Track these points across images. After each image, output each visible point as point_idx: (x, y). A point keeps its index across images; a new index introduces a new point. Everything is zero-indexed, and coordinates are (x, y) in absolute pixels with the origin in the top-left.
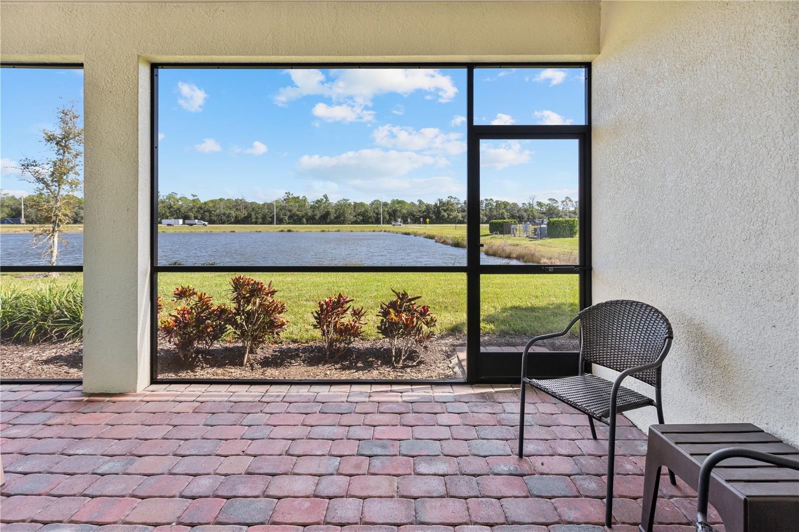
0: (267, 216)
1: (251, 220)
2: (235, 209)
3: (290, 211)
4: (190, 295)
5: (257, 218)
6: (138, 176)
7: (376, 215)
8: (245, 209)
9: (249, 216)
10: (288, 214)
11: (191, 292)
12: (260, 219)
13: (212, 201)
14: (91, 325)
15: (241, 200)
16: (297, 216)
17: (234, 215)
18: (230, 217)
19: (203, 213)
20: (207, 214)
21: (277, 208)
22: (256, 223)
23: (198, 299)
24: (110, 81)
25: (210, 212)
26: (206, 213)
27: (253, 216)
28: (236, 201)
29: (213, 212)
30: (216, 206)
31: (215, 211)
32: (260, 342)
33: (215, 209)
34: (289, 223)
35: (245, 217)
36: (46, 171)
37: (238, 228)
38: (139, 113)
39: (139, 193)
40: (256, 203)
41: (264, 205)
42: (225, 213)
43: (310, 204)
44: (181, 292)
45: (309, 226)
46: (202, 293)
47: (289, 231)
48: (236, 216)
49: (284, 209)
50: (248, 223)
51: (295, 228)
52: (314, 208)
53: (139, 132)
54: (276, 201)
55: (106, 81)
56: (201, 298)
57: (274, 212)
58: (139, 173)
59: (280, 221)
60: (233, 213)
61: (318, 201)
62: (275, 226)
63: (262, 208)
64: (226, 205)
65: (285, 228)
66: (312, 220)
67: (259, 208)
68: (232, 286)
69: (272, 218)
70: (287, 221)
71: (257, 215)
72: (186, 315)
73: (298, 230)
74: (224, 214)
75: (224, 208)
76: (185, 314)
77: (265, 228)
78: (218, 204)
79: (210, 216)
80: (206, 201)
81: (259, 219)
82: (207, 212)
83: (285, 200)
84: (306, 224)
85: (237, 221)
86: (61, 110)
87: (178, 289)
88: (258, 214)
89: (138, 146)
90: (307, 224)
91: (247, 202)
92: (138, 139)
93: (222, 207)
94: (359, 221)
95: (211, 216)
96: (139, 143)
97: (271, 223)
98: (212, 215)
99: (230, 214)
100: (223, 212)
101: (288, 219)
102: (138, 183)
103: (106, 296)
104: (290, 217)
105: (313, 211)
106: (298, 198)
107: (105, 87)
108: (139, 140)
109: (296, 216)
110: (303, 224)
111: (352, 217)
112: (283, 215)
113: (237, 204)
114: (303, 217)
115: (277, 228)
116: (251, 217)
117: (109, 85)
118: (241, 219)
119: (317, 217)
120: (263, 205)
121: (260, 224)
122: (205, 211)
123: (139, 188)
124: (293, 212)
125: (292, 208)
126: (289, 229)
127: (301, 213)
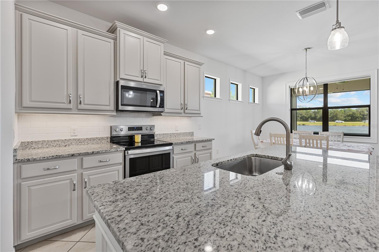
7: (362, 116)
10: (300, 116)
16: (306, 117)
34: (300, 121)
70: (299, 119)
73: (308, 124)
94: (348, 119)
101: (300, 119)
109: (304, 117)
111: (343, 118)
114: (309, 118)
119: (318, 118)
124: (302, 115)
125: (302, 113)
126: (303, 124)
127: (307, 116)
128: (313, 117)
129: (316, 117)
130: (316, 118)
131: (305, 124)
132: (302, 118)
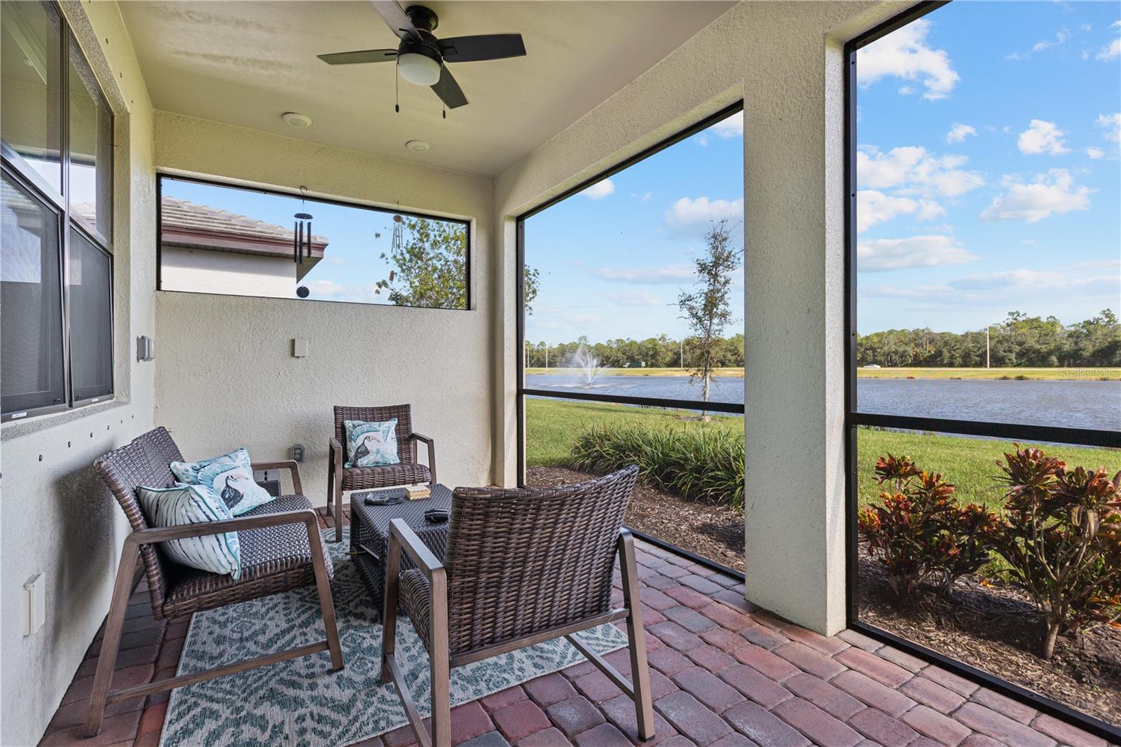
0: (972, 353)
1: (943, 360)
2: (913, 345)
3: (1020, 344)
4: (906, 475)
5: (952, 357)
6: (825, 249)
8: (930, 343)
9: (939, 353)
10: (1017, 349)
11: (909, 468)
12: (960, 359)
13: (877, 335)
14: (755, 497)
15: (923, 331)
16: (1038, 351)
17: (912, 353)
18: (906, 357)
19: (864, 352)
20: (870, 352)
21: (991, 339)
22: (951, 365)
23: (924, 483)
24: (779, 102)
25: (874, 350)
26: (868, 352)
27: (946, 354)
28: (916, 332)
29: (879, 350)
30: (883, 342)
31: (882, 348)
32: (1098, 619)
33: (881, 346)
34: (1018, 365)
35: (929, 357)
36: (699, 303)
37: (920, 373)
38: (827, 136)
39: (827, 280)
40: (950, 334)
41: (966, 335)
42: (896, 350)
43: (1068, 329)
44: (889, 465)
45: (1065, 369)
46: (932, 475)
47: (1021, 378)
48: (915, 355)
49: (1007, 341)
50: (936, 366)
51: (1033, 373)
52: (1078, 337)
53: (826, 170)
54: (990, 328)
55: (774, 104)
56: (930, 484)
57: (986, 346)
58: (827, 243)
59: (998, 362)
60: (911, 350)
61: (1089, 323)
62: (988, 369)
63: (963, 341)
64: (898, 339)
65: (1009, 372)
66: (1072, 358)
67: (956, 342)
68: (1005, 470)
69: (983, 355)
70: (1015, 361)
71: (953, 352)
72: (903, 513)
73: (1041, 376)
74: (896, 352)
75: (895, 344)
76: (900, 509)
77: (969, 374)
78: (886, 338)
79: (874, 356)
80: (868, 335)
81: (956, 358)
82: (869, 350)
83: (1008, 325)
84: (1058, 367)
85: (918, 362)
86: (711, 234)
87: (883, 459)
88: (955, 350)
89: (824, 197)
90: (1061, 365)
91: (933, 333)
92: (824, 184)
93: (892, 343)
95: (876, 356)
96: (826, 191)
97: (981, 364)
98: (876, 354)
99: (905, 351)
100: (894, 350)
101: (1016, 359)
102: (824, 263)
103: (775, 455)
104: (1020, 355)
105: (1076, 343)
106: (1037, 320)
107: (773, 115)
108: (827, 184)
109: (1034, 353)
110: (1050, 366)
112: (1004, 351)
113: (916, 338)
114: (1050, 353)
115: (992, 373)
116: (941, 355)
117: (778, 110)
118: (925, 359)
119: (1086, 354)
120: (963, 336)
121: (958, 366)
122: (866, 349)
123: (826, 270)
124: (1026, 346)
125: (1024, 339)
126: (1020, 375)
127: (1046, 348)
128: (1069, 352)
129: (1081, 350)
130: (1081, 355)
131: (1025, 376)
132: (1026, 353)
